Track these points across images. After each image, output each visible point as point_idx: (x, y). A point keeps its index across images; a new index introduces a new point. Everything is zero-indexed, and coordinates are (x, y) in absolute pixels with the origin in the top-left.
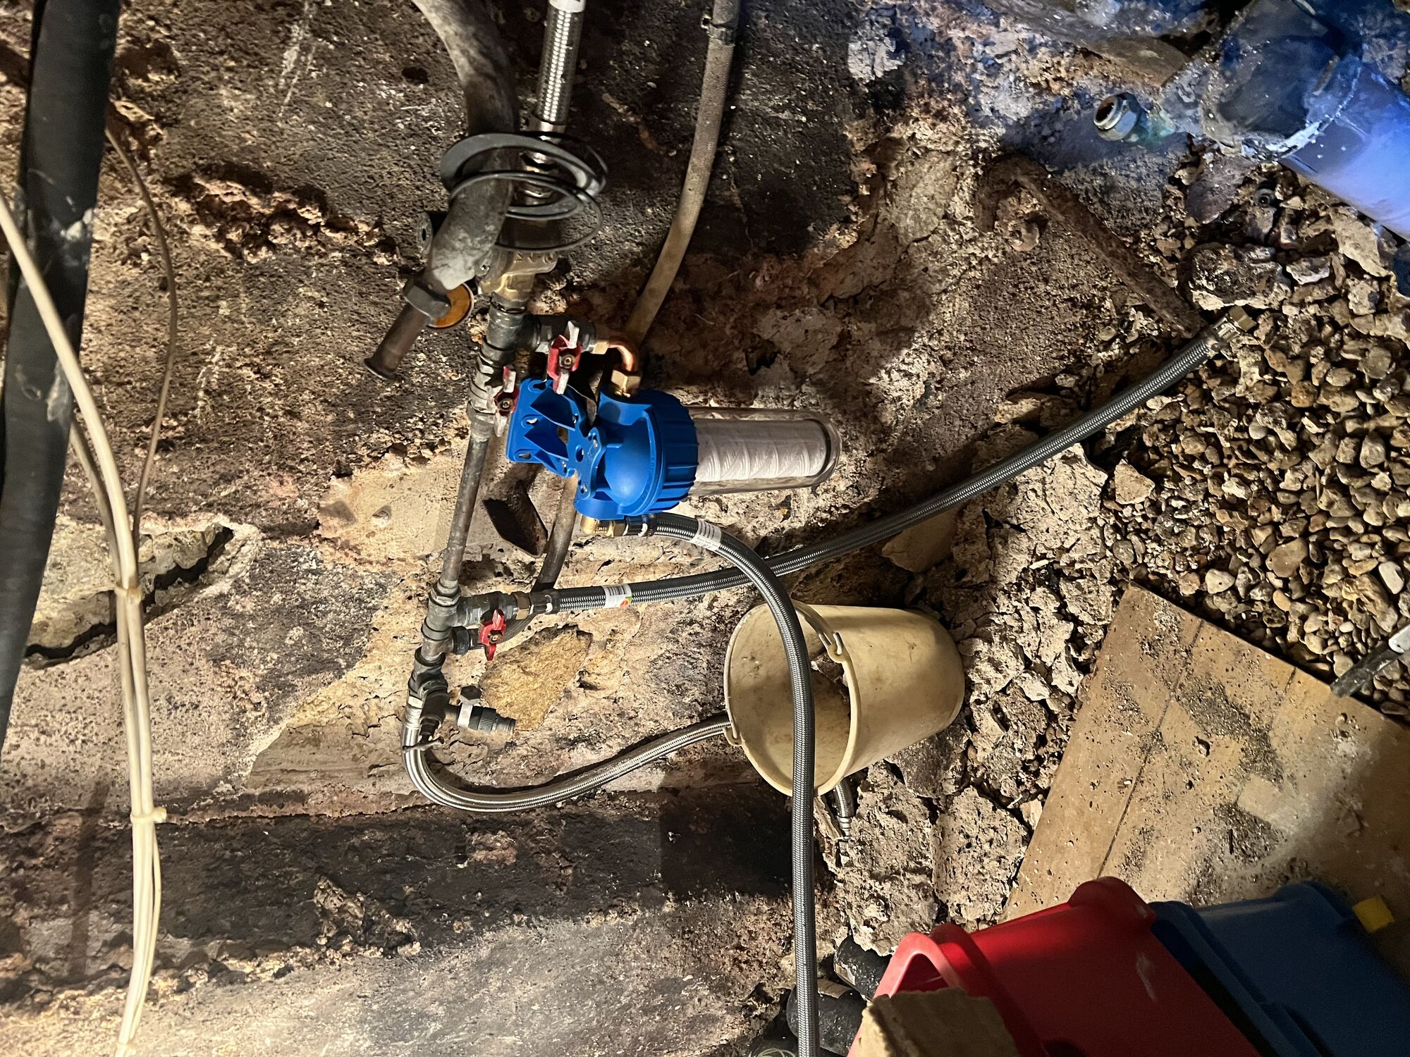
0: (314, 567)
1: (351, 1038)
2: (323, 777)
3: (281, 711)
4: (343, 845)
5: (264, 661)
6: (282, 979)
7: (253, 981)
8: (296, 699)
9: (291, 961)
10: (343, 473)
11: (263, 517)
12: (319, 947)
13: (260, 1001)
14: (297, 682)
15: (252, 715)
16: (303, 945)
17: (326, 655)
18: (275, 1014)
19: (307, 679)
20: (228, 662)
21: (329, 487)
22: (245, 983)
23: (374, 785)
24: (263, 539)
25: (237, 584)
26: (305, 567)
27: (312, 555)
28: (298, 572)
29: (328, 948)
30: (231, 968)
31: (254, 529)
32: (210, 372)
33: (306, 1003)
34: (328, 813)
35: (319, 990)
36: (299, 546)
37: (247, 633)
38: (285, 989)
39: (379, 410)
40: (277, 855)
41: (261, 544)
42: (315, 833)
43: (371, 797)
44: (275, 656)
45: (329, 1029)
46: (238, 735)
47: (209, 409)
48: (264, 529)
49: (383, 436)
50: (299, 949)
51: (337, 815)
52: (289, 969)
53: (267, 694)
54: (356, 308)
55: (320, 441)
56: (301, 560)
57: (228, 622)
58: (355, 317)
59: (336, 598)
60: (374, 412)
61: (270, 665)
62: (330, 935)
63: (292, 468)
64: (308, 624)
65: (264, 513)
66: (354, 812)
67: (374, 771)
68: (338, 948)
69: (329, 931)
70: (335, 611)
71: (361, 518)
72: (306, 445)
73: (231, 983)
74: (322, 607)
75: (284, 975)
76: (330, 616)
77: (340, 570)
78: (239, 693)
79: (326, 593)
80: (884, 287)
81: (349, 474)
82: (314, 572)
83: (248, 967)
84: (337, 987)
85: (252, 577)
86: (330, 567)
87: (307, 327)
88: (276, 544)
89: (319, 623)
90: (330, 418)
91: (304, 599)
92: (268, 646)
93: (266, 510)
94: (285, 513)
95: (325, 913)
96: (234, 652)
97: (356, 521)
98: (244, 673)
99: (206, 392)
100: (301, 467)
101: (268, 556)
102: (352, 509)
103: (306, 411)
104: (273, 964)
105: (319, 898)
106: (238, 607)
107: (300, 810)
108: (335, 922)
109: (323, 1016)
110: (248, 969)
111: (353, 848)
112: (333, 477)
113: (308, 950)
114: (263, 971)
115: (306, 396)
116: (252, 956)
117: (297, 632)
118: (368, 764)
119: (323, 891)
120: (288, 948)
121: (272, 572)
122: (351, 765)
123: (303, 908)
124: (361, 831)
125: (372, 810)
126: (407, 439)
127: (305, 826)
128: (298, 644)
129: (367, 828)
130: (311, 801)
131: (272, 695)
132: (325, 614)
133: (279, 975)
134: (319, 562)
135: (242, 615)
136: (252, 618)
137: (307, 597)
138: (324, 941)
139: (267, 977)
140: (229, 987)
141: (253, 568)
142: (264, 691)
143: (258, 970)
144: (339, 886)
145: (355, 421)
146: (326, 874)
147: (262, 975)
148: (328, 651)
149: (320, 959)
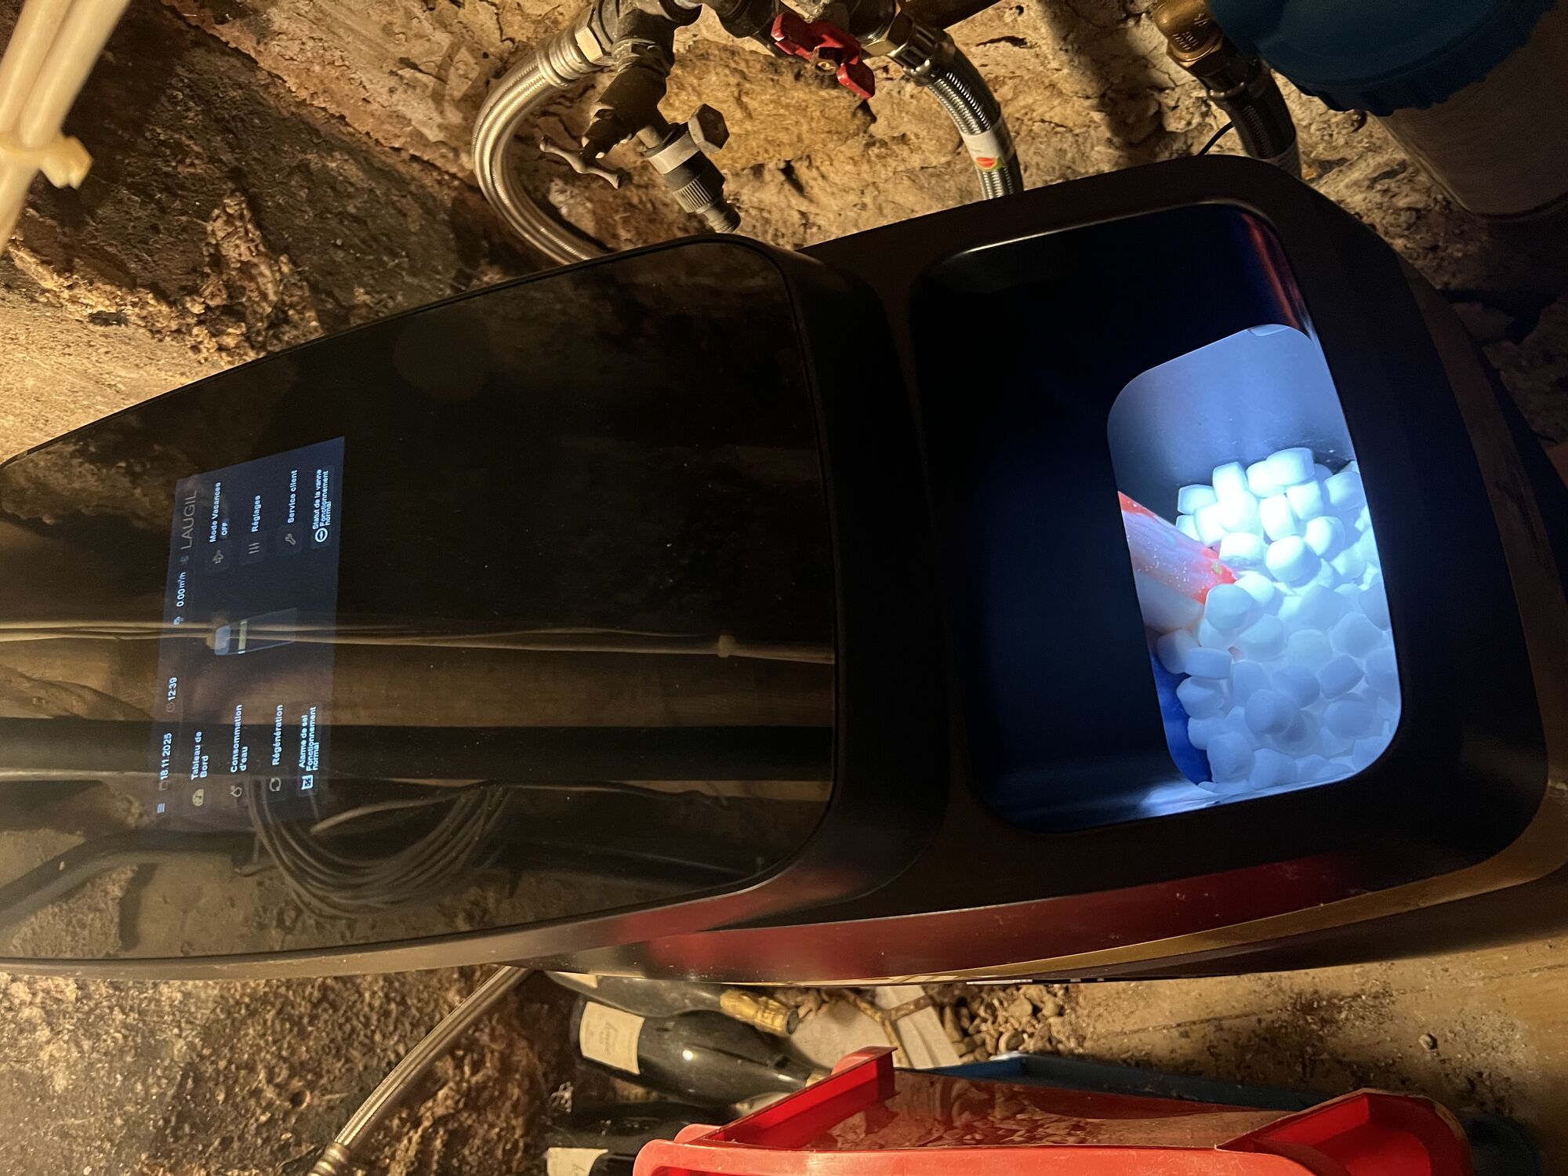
2: (316, 21)
4: (291, 155)
6: (101, 328)
7: (48, 304)
9: (129, 310)
12: (184, 312)
13: (44, 334)
16: (161, 295)
22: (33, 300)
23: (392, 91)
29: (200, 323)
30: (17, 262)
34: (291, 83)
38: (98, 341)
42: (254, 104)
43: (375, 106)
50: (150, 298)
51: (304, 94)
52: (120, 319)
62: (212, 303)
66: (333, 109)
68: (216, 332)
69: (213, 296)
73: (9, 288)
75: (106, 323)
83: (50, 281)
95: (218, 261)
104: (98, 300)
105: (217, 227)
107: (248, 46)
108: (228, 286)
110: (48, 283)
111: (304, 168)
113: (165, 309)
114: (74, 300)
116: (65, 268)
118: (401, 52)
119: (230, 219)
120: (132, 285)
122: (374, 32)
123: (184, 230)
124: (329, 146)
125: (363, 125)
127: (243, 79)
129: (342, 150)
130: (275, 47)
133: (99, 319)
138: (197, 309)
139: (76, 311)
143: (66, 294)
144: (259, 226)
146: (244, 192)
147: (69, 305)
149: (178, 331)
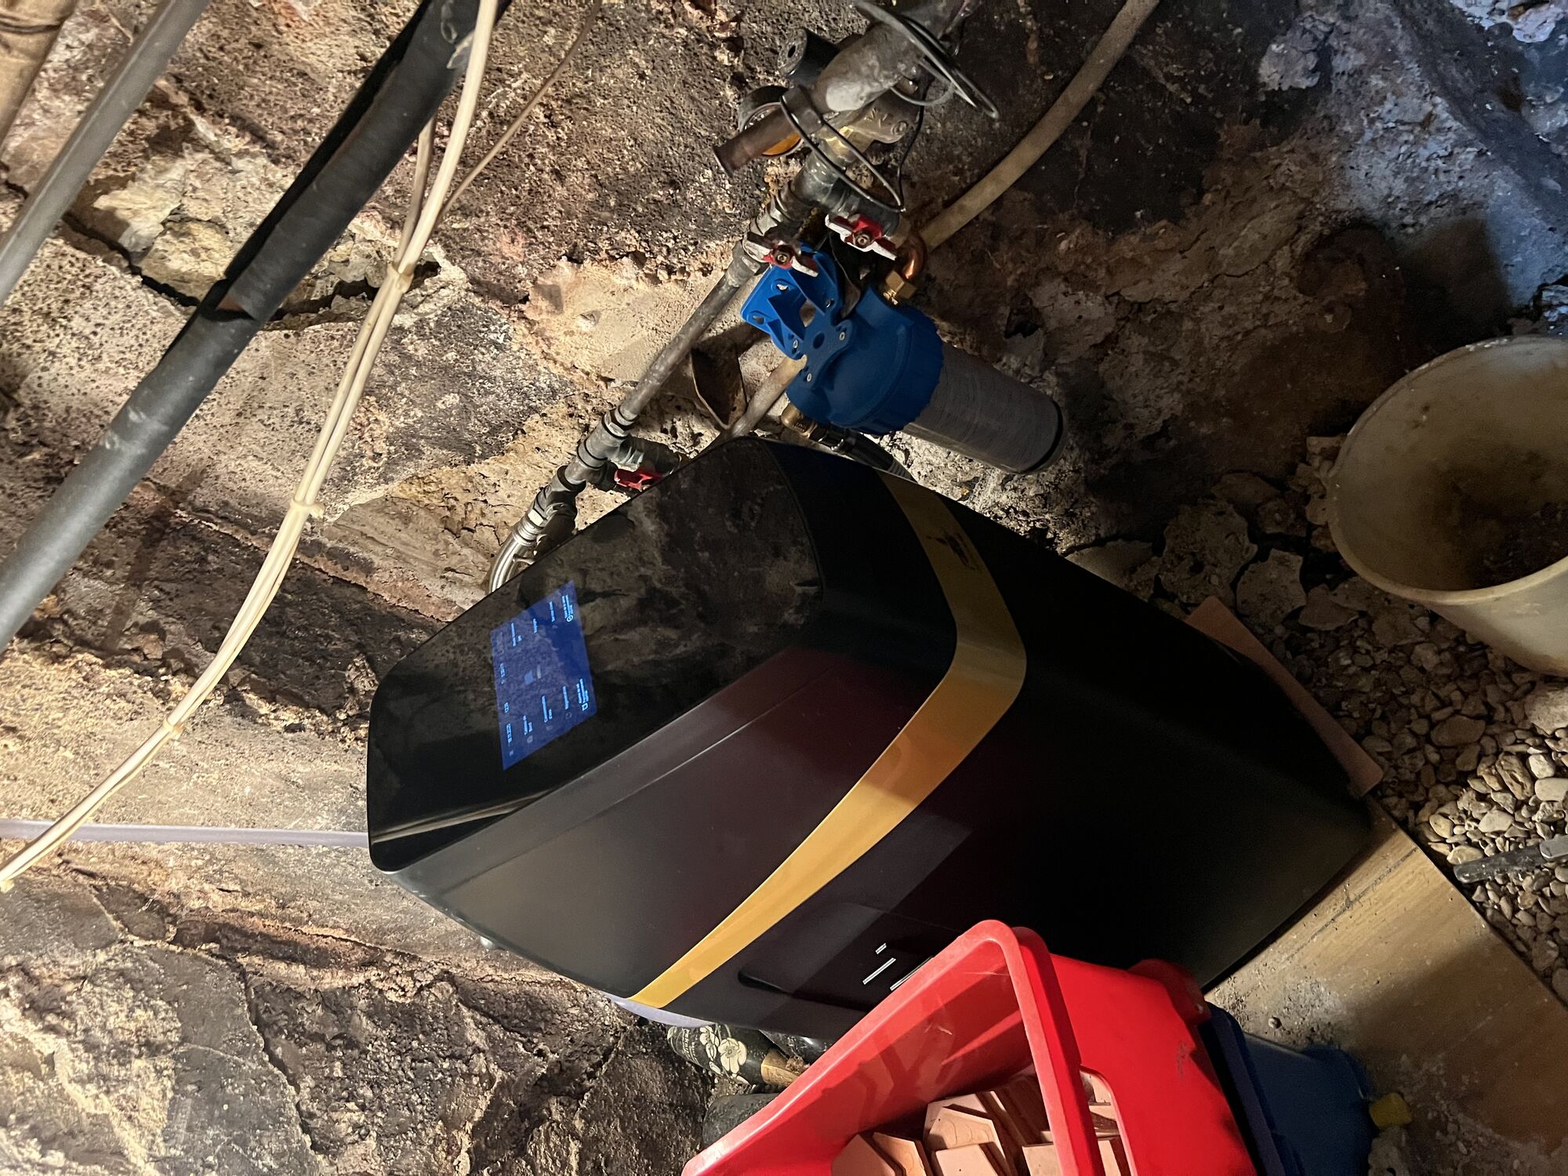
0: (501, 341)
1: (324, 823)
2: (398, 558)
3: (396, 472)
4: (390, 633)
5: (406, 414)
6: (291, 735)
7: (262, 724)
8: (417, 466)
9: (306, 722)
10: (575, 259)
11: (477, 267)
12: (336, 720)
13: (260, 747)
14: (427, 450)
15: (367, 463)
16: (322, 711)
17: (467, 436)
18: (267, 766)
19: (437, 451)
20: (372, 399)
21: (554, 266)
22: (256, 722)
23: (443, 587)
24: (467, 290)
25: (421, 324)
26: (492, 336)
27: (505, 327)
28: (483, 339)
29: (344, 725)
30: (248, 701)
31: (463, 275)
32: (504, 95)
33: (301, 769)
34: (386, 596)
35: (318, 762)
36: (497, 313)
37: (406, 378)
38: (289, 746)
39: (640, 209)
40: (324, 614)
41: (463, 293)
42: (367, 610)
43: (434, 599)
44: (420, 414)
45: (308, 806)
46: (344, 478)
47: (484, 132)
48: (473, 280)
49: (630, 239)
50: (318, 714)
51: (394, 601)
52: (299, 728)
53: (392, 448)
54: (672, 94)
55: (569, 215)
56: (492, 328)
57: (393, 358)
58: (668, 104)
59: (505, 382)
60: (635, 210)
61: (410, 421)
62: (350, 713)
63: (529, 230)
64: (466, 396)
65: (480, 264)
66: (410, 606)
67: (449, 574)
68: (354, 729)
69: (351, 709)
70: (498, 396)
71: (568, 311)
72: (554, 213)
73: (243, 716)
74: (487, 385)
75: (293, 731)
76: (491, 398)
77: (523, 356)
78: (366, 435)
79: (498, 373)
80: (1173, 307)
81: (579, 262)
82: (498, 347)
83: (265, 708)
84: (336, 767)
85: (438, 323)
86: (515, 348)
87: (617, 93)
88: (477, 301)
89: (477, 400)
90: (590, 196)
91: (474, 368)
92: (418, 401)
93: (484, 262)
94: (500, 273)
95: (353, 690)
96: (384, 391)
97: (562, 312)
98: (382, 417)
99: (491, 114)
100: (539, 234)
101: (463, 309)
102: (564, 299)
103: (573, 179)
104: (289, 716)
105: (351, 674)
106: (411, 347)
107: (361, 581)
108: (359, 702)
109: (311, 788)
110: (263, 711)
111: (397, 639)
112: (564, 258)
113: (325, 718)
114: (277, 719)
115: (581, 163)
116: (271, 700)
117: (452, 399)
118: (445, 565)
119: (357, 669)
120: (307, 707)
121: (459, 327)
122: (428, 556)
123: (333, 676)
124: (411, 627)
125: (429, 612)
126: (651, 252)
127: (360, 599)
128: (447, 413)
129: (418, 627)
130: (376, 577)
131: (396, 452)
132: (487, 393)
133: (290, 729)
134: (508, 338)
135: (410, 357)
136: (419, 365)
137: (479, 368)
138: (343, 717)
139: (279, 726)
140: (239, 719)
141: (444, 315)
142: (391, 445)
143: (273, 716)
144: (374, 670)
145: (612, 211)
146: (365, 654)
147: (275, 723)
148: (471, 432)
149: (333, 731)
